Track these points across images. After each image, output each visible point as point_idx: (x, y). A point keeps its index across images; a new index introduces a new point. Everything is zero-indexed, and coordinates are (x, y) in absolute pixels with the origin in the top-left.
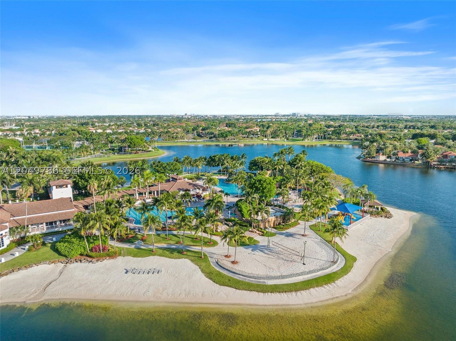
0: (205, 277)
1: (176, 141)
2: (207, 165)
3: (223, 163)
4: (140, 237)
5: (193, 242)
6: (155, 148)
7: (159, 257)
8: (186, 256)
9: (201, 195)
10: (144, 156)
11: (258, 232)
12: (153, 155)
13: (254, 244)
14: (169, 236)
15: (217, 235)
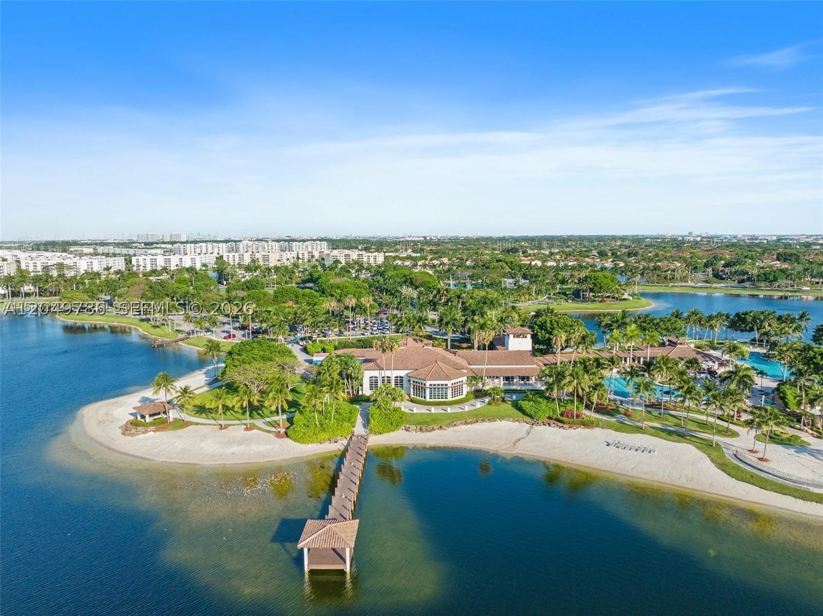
0: (716, 468)
1: (671, 284)
2: (729, 327)
3: (761, 326)
4: (622, 410)
5: (701, 428)
6: (635, 294)
7: (649, 436)
8: (689, 441)
9: (717, 371)
10: (615, 306)
11: (811, 432)
12: (631, 306)
13: (801, 446)
14: (664, 416)
15: (739, 425)
